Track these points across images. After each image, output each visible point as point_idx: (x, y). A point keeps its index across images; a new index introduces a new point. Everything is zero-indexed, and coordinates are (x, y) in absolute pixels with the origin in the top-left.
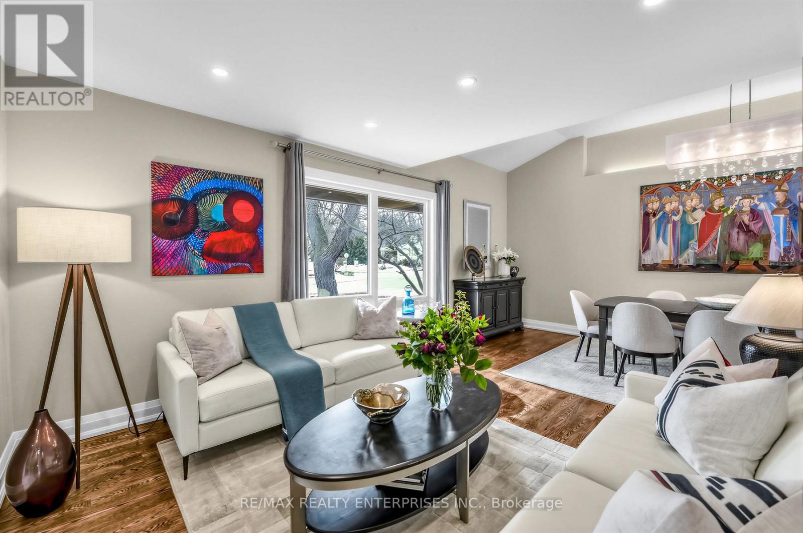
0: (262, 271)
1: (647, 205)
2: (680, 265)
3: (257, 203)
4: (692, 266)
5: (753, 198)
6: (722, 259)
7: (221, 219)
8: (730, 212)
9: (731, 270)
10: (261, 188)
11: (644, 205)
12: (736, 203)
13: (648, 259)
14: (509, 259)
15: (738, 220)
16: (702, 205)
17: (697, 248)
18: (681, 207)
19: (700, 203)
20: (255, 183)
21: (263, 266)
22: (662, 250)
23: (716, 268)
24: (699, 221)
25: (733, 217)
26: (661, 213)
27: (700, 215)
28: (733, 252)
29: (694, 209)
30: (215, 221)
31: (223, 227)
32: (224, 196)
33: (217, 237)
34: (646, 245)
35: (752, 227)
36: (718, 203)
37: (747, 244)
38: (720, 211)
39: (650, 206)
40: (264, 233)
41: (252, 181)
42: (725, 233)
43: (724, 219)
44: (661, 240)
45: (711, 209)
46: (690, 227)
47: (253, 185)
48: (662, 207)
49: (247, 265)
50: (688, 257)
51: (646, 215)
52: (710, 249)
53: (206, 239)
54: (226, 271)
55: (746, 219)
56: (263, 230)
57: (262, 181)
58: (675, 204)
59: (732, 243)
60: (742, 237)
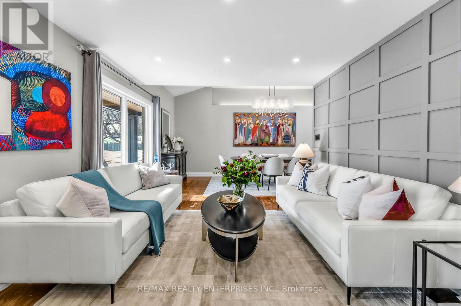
0: (71, 147)
1: (236, 120)
2: (247, 144)
3: (67, 92)
4: (250, 144)
5: (266, 121)
6: (258, 142)
7: (40, 100)
8: (260, 125)
9: (261, 145)
10: (70, 80)
11: (235, 121)
12: (262, 122)
13: (237, 142)
14: (180, 142)
15: (262, 128)
16: (253, 122)
17: (251, 138)
18: (246, 122)
19: (252, 121)
20: (66, 75)
21: (71, 143)
22: (241, 139)
23: (257, 145)
24: (252, 128)
25: (261, 127)
26: (241, 124)
27: (252, 126)
28: (261, 139)
29: (251, 124)
30: (36, 101)
31: (42, 108)
32: (43, 81)
33: (37, 116)
34: (236, 137)
35: (266, 131)
36: (257, 122)
37: (265, 137)
38: (258, 125)
39: (237, 121)
40: (72, 116)
41: (63, 72)
42: (259, 133)
43: (259, 127)
44: (240, 134)
45: (255, 124)
46: (250, 130)
47: (64, 77)
48: (241, 122)
49: (60, 141)
50: (249, 141)
51: (236, 125)
52: (255, 138)
53: (28, 117)
54: (45, 147)
55: (264, 127)
56: (71, 114)
57: (70, 74)
58: (245, 121)
59: (261, 136)
60: (264, 134)
